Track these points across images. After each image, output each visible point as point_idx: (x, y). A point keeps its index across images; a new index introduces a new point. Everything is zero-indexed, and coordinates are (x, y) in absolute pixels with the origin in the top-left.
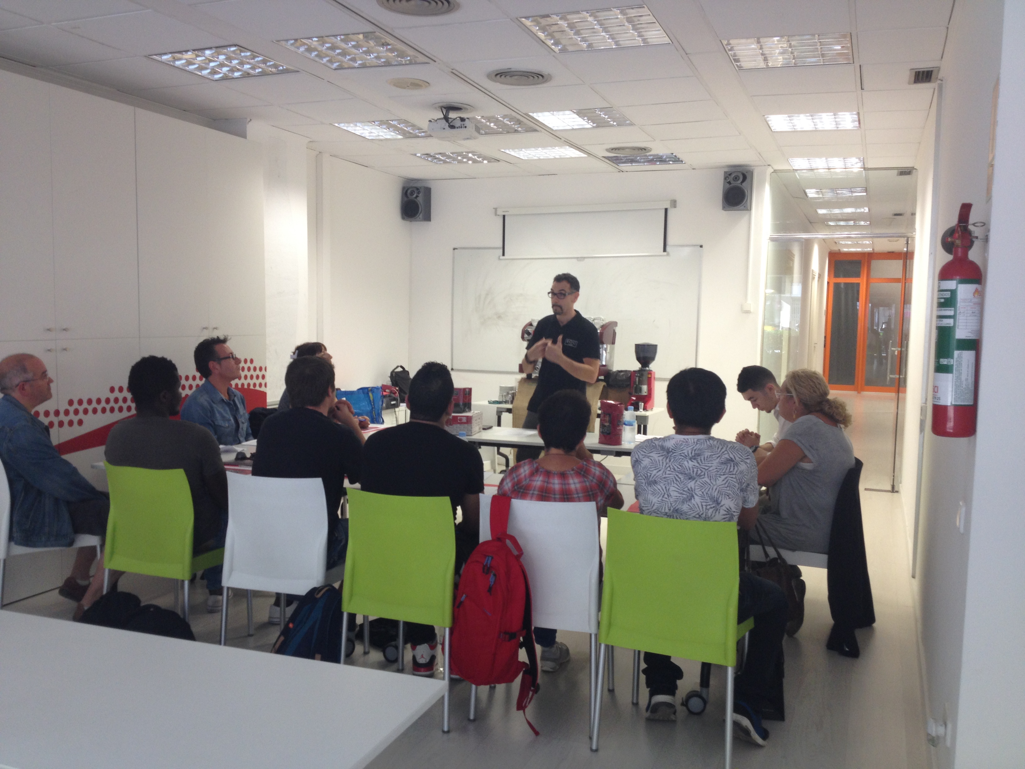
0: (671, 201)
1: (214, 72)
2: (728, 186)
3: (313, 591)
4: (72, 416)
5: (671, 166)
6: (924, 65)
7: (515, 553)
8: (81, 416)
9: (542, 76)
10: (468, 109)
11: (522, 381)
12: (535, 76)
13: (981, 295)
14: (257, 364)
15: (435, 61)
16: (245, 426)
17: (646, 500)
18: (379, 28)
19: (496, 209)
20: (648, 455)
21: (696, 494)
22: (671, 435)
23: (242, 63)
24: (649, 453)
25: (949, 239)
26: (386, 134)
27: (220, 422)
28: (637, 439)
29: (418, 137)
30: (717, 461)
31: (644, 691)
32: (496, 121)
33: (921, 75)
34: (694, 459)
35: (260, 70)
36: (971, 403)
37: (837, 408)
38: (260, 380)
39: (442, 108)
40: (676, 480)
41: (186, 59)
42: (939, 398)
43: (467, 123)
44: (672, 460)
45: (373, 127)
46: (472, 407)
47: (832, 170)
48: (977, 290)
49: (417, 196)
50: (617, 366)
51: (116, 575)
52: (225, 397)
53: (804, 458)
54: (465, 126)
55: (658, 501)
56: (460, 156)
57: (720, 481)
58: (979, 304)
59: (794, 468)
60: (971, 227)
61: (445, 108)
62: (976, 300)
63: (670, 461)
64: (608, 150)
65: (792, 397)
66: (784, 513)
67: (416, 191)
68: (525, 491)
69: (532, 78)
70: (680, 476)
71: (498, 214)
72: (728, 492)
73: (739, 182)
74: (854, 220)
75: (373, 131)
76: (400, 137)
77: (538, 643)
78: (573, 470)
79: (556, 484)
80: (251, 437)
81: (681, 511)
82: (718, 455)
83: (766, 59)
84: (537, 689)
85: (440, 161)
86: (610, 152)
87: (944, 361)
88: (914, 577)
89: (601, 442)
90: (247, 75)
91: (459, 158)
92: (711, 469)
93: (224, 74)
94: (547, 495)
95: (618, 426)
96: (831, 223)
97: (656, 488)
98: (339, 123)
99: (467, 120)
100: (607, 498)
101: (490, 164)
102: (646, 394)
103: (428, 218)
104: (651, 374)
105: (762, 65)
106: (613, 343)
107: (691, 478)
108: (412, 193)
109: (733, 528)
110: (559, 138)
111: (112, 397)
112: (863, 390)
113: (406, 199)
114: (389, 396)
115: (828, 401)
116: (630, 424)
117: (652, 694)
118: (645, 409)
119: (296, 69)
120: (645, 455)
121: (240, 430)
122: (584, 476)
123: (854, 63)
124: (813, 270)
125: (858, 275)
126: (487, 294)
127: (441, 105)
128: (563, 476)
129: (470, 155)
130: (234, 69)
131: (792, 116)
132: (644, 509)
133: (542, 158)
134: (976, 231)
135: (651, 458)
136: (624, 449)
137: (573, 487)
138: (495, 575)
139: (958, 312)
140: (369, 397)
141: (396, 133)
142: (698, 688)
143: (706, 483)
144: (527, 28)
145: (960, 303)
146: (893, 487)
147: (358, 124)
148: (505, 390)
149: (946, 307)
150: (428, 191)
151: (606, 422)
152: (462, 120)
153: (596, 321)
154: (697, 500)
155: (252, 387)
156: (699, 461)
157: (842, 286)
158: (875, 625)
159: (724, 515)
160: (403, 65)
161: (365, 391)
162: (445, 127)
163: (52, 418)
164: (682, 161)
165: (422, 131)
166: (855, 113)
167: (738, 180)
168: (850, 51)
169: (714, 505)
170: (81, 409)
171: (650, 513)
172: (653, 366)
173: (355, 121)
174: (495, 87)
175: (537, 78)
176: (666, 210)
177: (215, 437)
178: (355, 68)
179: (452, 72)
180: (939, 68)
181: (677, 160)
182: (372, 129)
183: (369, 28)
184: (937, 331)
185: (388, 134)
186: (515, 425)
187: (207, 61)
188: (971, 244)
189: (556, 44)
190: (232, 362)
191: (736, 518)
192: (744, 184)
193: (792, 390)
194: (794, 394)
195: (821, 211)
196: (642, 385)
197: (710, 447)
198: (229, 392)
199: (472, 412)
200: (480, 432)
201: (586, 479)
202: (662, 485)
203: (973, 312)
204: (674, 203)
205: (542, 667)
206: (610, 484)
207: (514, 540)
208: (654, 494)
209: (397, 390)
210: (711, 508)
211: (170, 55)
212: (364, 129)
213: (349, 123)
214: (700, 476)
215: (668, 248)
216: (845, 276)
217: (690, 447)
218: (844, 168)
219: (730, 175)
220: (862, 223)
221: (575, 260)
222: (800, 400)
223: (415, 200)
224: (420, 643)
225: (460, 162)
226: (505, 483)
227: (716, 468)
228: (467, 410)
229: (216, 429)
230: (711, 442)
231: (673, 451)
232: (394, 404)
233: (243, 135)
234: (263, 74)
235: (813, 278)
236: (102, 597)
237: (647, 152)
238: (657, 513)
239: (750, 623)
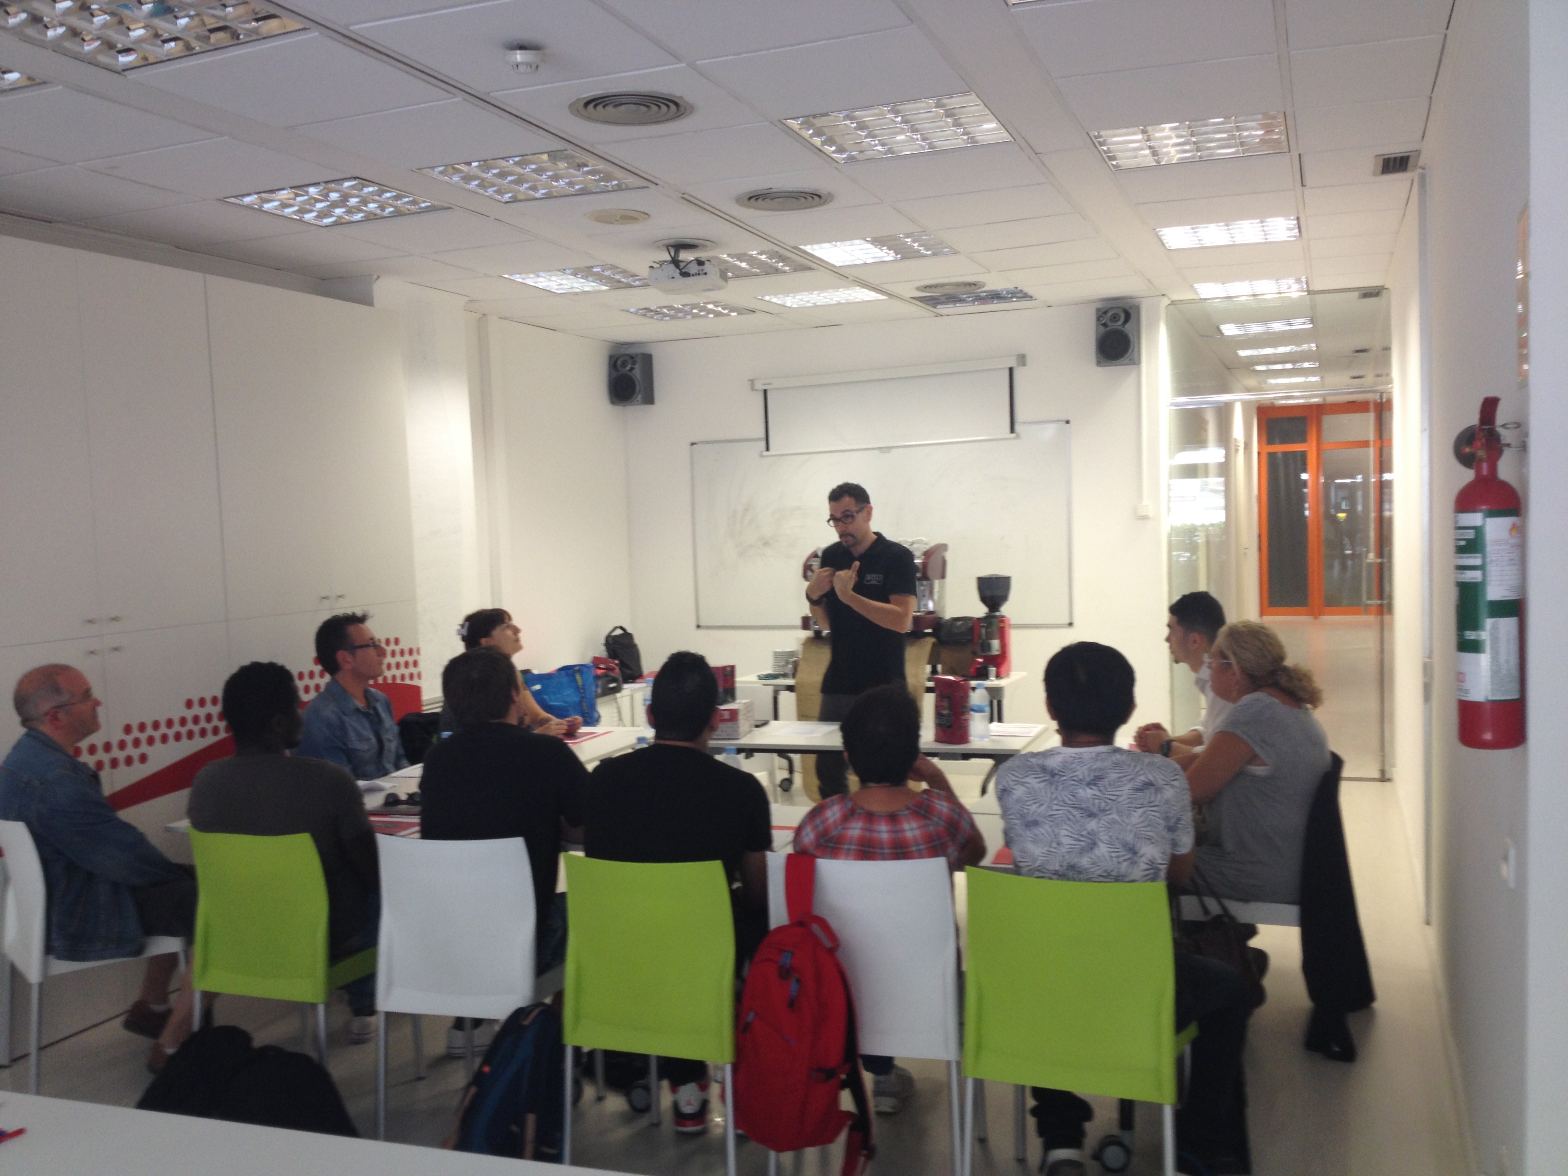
0: (1018, 356)
1: (322, 215)
2: (1102, 329)
3: (519, 1014)
4: (130, 750)
5: (1016, 304)
6: (1396, 149)
7: (828, 944)
8: (144, 748)
9: (819, 196)
10: (707, 246)
11: (809, 642)
12: (807, 197)
13: (1520, 532)
14: (404, 645)
15: (657, 184)
16: (393, 744)
17: (1023, 851)
18: (571, 145)
19: (752, 382)
20: (1022, 780)
21: (1100, 840)
22: (1055, 748)
23: (365, 202)
24: (1023, 778)
25: (1467, 450)
26: (583, 285)
27: (356, 744)
28: (994, 731)
29: (631, 287)
30: (1129, 786)
31: (1034, 1143)
32: (751, 260)
33: (1391, 164)
34: (1095, 784)
35: (391, 209)
36: (1515, 696)
37: (1300, 680)
38: (411, 669)
39: (668, 247)
40: (1069, 819)
41: (279, 200)
42: (1467, 691)
43: (707, 267)
44: (1060, 788)
45: (565, 276)
46: (738, 693)
47: (1260, 297)
48: (1514, 526)
49: (632, 369)
50: (949, 613)
51: (209, 998)
52: (360, 704)
53: (1254, 758)
54: (704, 271)
55: (1042, 853)
56: (695, 308)
57: (1136, 817)
58: (1519, 546)
59: (1240, 774)
60: (1500, 430)
61: (672, 246)
62: (1514, 541)
63: (1056, 789)
64: (918, 289)
65: (1229, 665)
66: (1229, 845)
67: (630, 361)
68: (836, 846)
69: (804, 199)
70: (1075, 812)
71: (756, 388)
72: (1150, 834)
73: (1120, 323)
74: (1294, 362)
75: (564, 282)
76: (604, 288)
77: (867, 1070)
78: (908, 809)
79: (883, 831)
80: (405, 762)
81: (1079, 868)
82: (1129, 777)
83: (1155, 153)
84: (870, 1152)
85: (665, 317)
86: (922, 291)
87: (1470, 635)
88: (1428, 923)
89: (938, 740)
90: (371, 217)
91: (695, 311)
92: (1122, 798)
93: (337, 217)
94: (871, 850)
95: (963, 713)
96: (1259, 368)
97: (1038, 833)
98: (511, 274)
99: (707, 263)
100: (962, 848)
101: (741, 316)
102: (997, 653)
103: (649, 399)
104: (1002, 621)
105: (1151, 161)
106: (943, 576)
107: (1092, 815)
108: (624, 364)
109: (1160, 889)
110: (845, 276)
111: (189, 714)
112: (1321, 613)
113: (615, 374)
114: (606, 675)
115: (1285, 669)
116: (980, 710)
117: (1049, 1145)
118: (998, 676)
119: (449, 206)
120: (1017, 781)
121: (386, 752)
122: (925, 817)
123: (1290, 151)
124: (1235, 439)
125: (1304, 440)
126: (746, 510)
127: (666, 242)
128: (893, 818)
129: (710, 306)
130: (353, 210)
131: (1197, 228)
132: (1022, 864)
133: (818, 304)
134: (1506, 436)
135: (1027, 785)
136: (973, 749)
137: (909, 834)
138: (798, 981)
139: (1488, 560)
140: (575, 681)
141: (597, 283)
142: (1115, 1131)
143: (1115, 822)
144: (796, 133)
145: (1490, 548)
146: (1383, 772)
147: (541, 274)
148: (782, 657)
149: (1469, 553)
150: (647, 360)
151: (945, 709)
152: (700, 263)
153: (915, 546)
154: (1102, 849)
155: (399, 681)
156: (1102, 788)
157: (1280, 455)
158: (1376, 1005)
159: (1146, 870)
160: (609, 191)
161: (567, 670)
162: (674, 276)
163: (101, 755)
164: (1031, 297)
165: (639, 278)
166: (1292, 218)
167: (1118, 320)
168: (1283, 137)
169: (1128, 856)
170: (143, 737)
171: (1030, 873)
172: (1006, 610)
173: (536, 272)
174: (750, 215)
175: (811, 199)
176: (1011, 370)
177: (347, 770)
178: (537, 199)
179: (683, 198)
180: (1418, 152)
181: (1025, 296)
182: (562, 279)
183: (558, 145)
184: (1457, 588)
185: (586, 284)
186: (803, 716)
187: (313, 201)
188: (1500, 453)
189: (841, 150)
190: (371, 651)
191: (1163, 874)
192: (1127, 326)
193: (1229, 654)
194: (1233, 661)
195: (1243, 353)
196: (992, 639)
197: (1117, 765)
198: (367, 695)
199: (738, 701)
200: (750, 731)
201: (929, 822)
202: (1047, 827)
203: (1511, 560)
204: (1022, 359)
205: (876, 1106)
206: (965, 826)
207: (823, 923)
208: (1035, 841)
209: (616, 664)
210: (1125, 860)
211: (256, 196)
212: (550, 280)
213: (527, 273)
214: (1104, 811)
215: (1018, 428)
216: (1283, 441)
217: (1086, 765)
218: (1278, 293)
219: (1105, 312)
220: (1306, 365)
221: (877, 452)
222: (1243, 670)
223: (630, 374)
224: (684, 1082)
225: (695, 316)
226: (804, 833)
227: (1129, 798)
228: (730, 700)
229: (350, 755)
230: (1118, 756)
231: (1061, 773)
232: (613, 688)
233: (366, 300)
234: (398, 214)
235: (1237, 450)
236: (194, 1036)
237: (979, 288)
238: (1040, 873)
239: (1192, 1031)
